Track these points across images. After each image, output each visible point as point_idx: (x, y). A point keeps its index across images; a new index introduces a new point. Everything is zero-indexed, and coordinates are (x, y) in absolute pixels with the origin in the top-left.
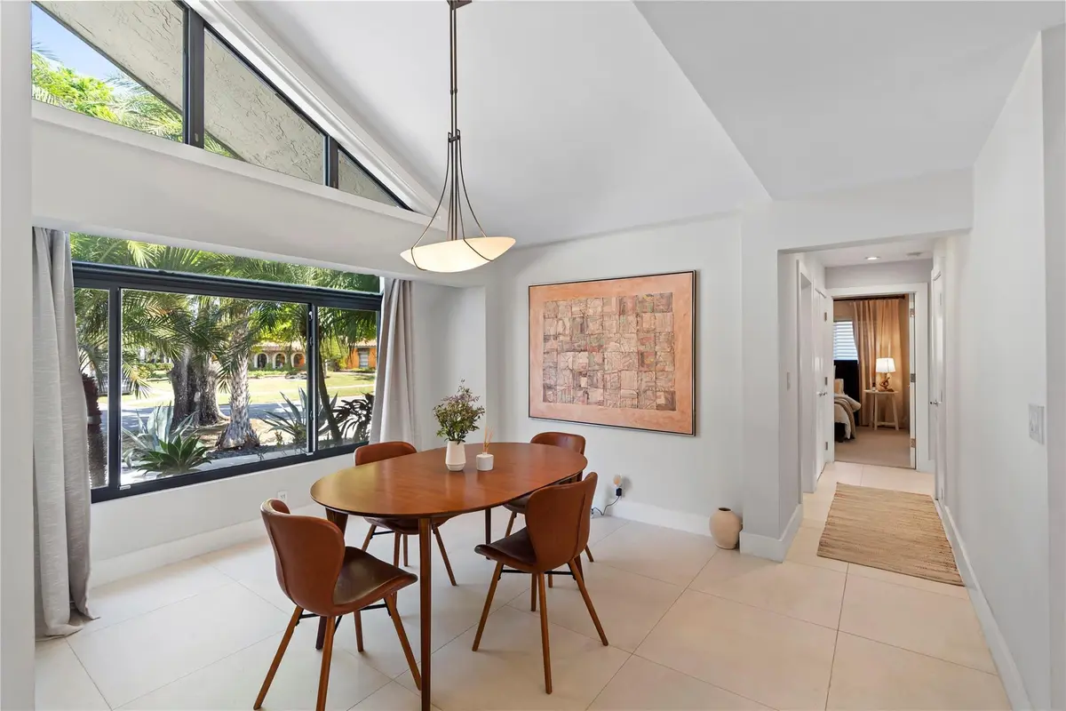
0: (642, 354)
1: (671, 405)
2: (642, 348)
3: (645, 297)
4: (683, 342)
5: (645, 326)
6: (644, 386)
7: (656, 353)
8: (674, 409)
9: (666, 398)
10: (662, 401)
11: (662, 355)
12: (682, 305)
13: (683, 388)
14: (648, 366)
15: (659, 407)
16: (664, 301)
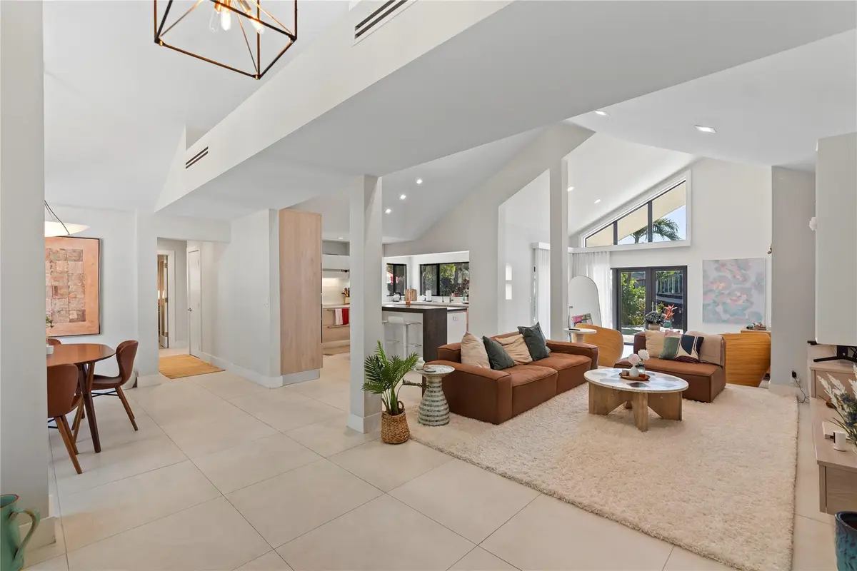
0: (56, 287)
1: (82, 317)
2: (56, 284)
3: (59, 250)
4: (91, 280)
5: (58, 269)
6: (56, 309)
7: (69, 287)
8: (84, 321)
9: (78, 315)
10: (74, 315)
11: (73, 288)
12: (90, 258)
13: (91, 307)
14: (62, 295)
15: (71, 321)
16: (75, 254)
